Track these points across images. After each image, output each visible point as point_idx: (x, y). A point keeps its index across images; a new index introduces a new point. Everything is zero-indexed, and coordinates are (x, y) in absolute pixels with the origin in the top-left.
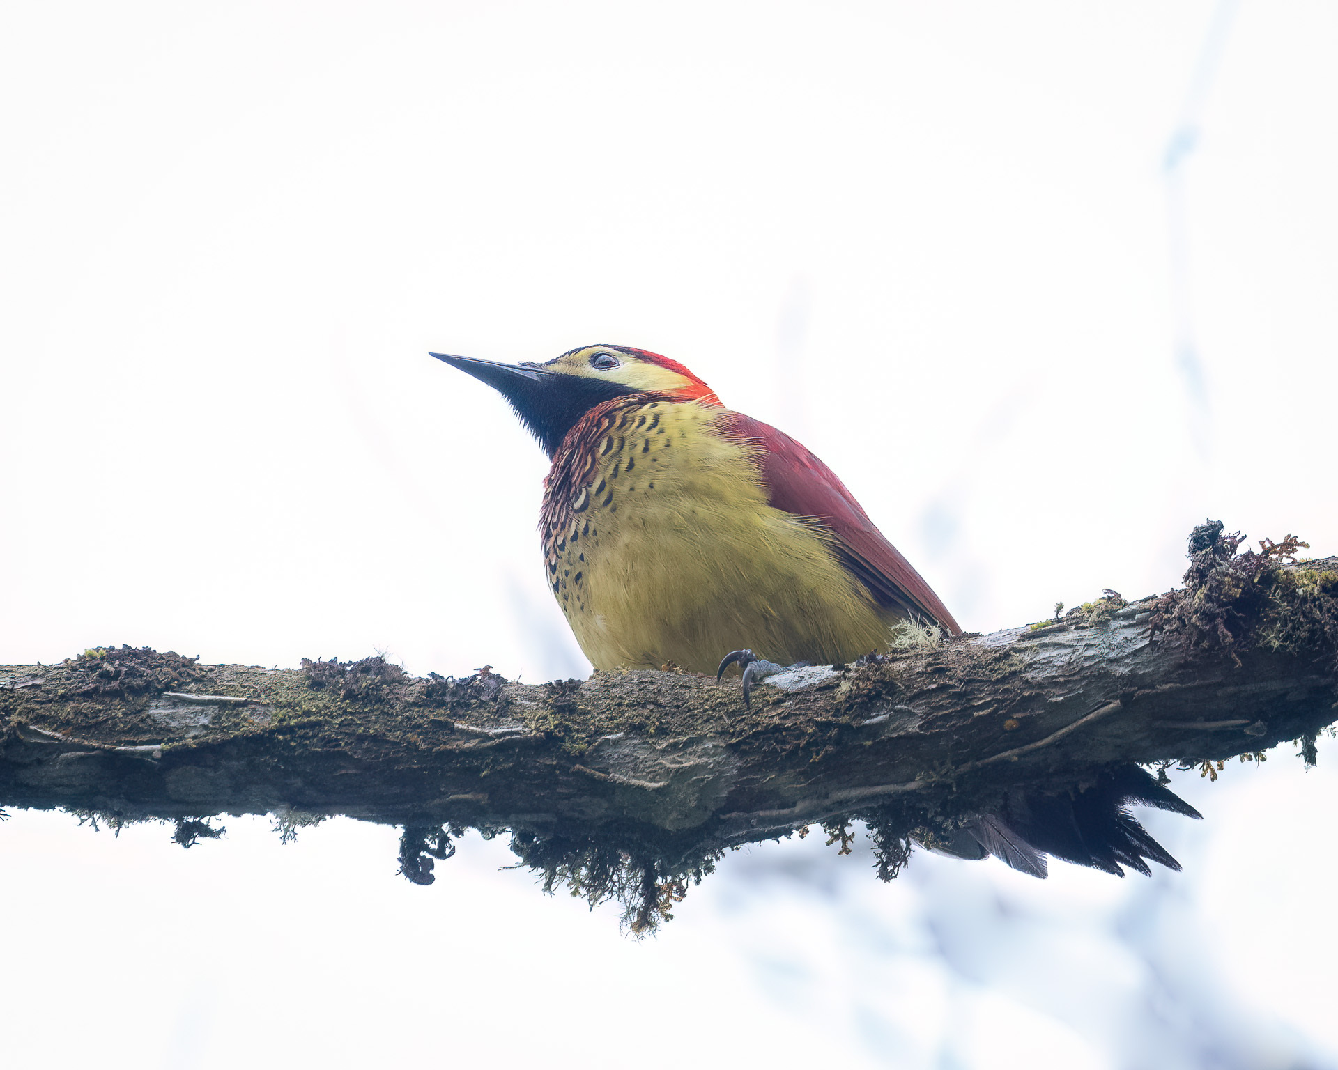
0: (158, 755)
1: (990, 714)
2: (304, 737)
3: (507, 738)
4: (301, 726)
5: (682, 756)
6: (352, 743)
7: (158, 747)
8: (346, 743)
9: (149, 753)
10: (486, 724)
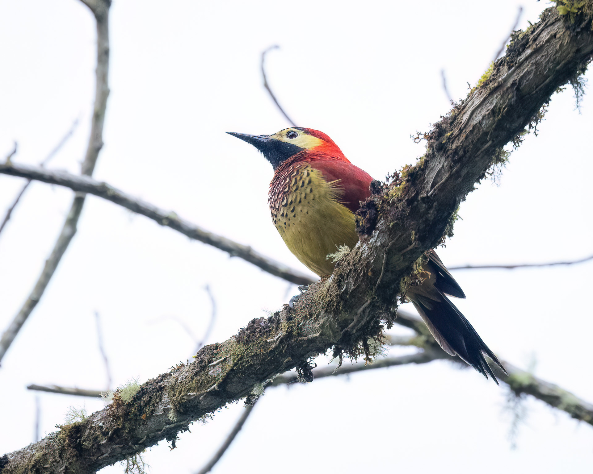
0: (216, 388)
1: (363, 274)
2: (241, 364)
3: (280, 339)
4: (239, 360)
5: (319, 321)
6: (251, 359)
7: (215, 385)
8: (250, 360)
9: (214, 389)
10: (275, 336)
